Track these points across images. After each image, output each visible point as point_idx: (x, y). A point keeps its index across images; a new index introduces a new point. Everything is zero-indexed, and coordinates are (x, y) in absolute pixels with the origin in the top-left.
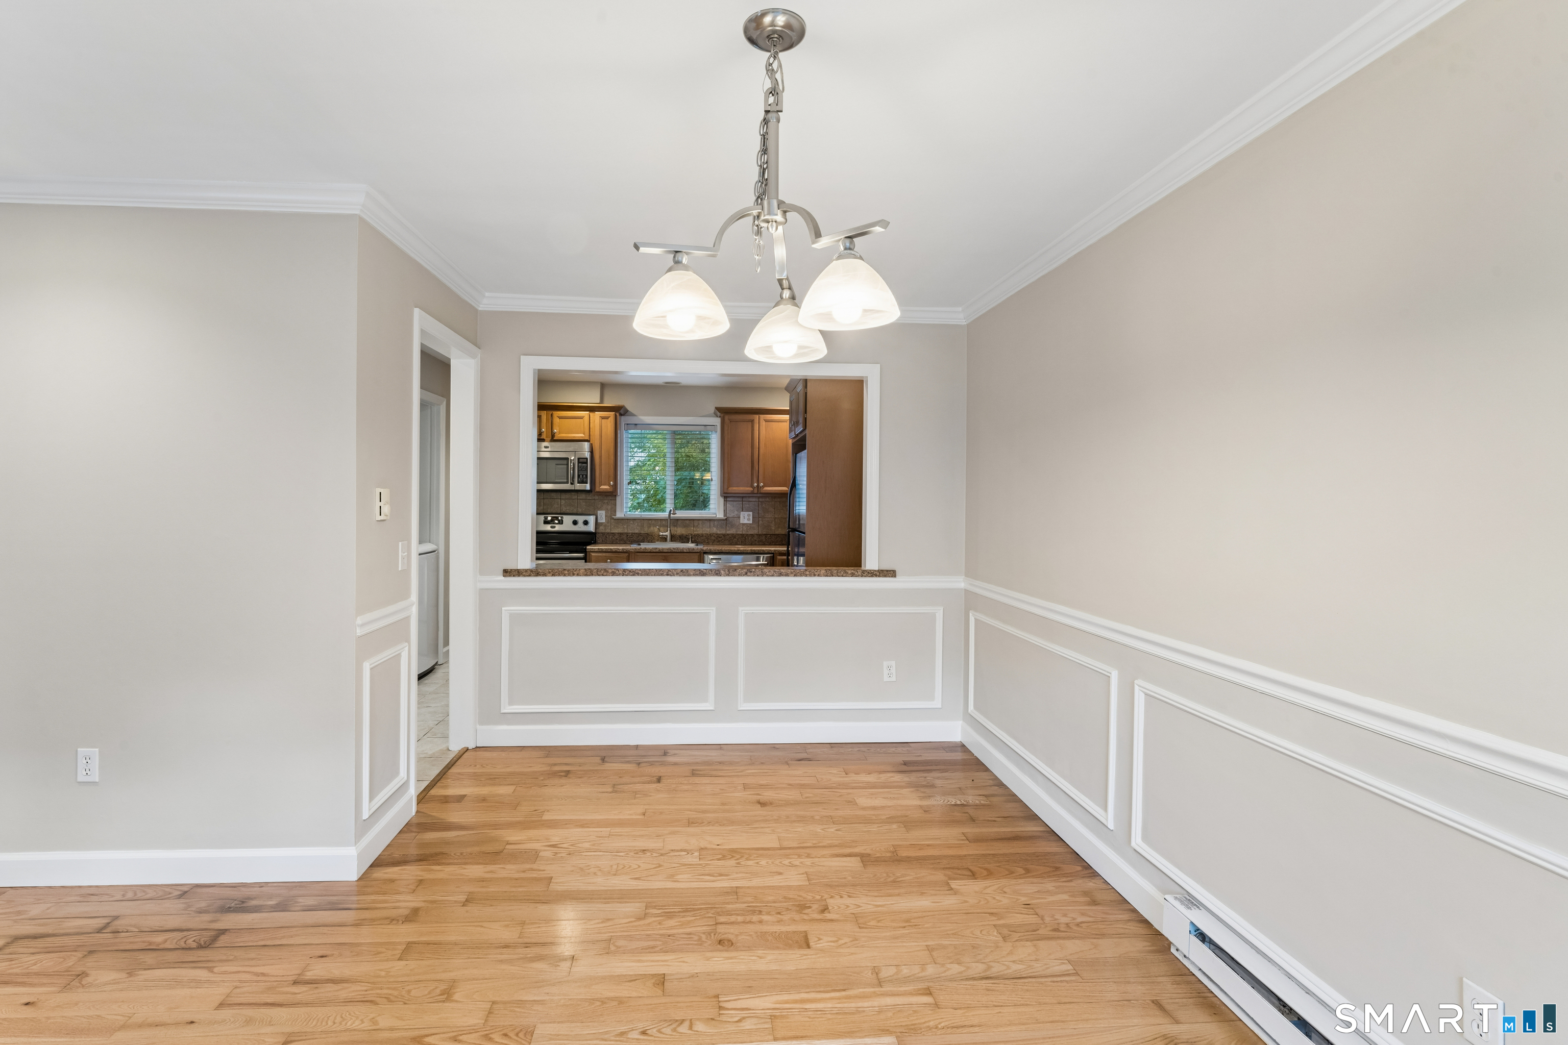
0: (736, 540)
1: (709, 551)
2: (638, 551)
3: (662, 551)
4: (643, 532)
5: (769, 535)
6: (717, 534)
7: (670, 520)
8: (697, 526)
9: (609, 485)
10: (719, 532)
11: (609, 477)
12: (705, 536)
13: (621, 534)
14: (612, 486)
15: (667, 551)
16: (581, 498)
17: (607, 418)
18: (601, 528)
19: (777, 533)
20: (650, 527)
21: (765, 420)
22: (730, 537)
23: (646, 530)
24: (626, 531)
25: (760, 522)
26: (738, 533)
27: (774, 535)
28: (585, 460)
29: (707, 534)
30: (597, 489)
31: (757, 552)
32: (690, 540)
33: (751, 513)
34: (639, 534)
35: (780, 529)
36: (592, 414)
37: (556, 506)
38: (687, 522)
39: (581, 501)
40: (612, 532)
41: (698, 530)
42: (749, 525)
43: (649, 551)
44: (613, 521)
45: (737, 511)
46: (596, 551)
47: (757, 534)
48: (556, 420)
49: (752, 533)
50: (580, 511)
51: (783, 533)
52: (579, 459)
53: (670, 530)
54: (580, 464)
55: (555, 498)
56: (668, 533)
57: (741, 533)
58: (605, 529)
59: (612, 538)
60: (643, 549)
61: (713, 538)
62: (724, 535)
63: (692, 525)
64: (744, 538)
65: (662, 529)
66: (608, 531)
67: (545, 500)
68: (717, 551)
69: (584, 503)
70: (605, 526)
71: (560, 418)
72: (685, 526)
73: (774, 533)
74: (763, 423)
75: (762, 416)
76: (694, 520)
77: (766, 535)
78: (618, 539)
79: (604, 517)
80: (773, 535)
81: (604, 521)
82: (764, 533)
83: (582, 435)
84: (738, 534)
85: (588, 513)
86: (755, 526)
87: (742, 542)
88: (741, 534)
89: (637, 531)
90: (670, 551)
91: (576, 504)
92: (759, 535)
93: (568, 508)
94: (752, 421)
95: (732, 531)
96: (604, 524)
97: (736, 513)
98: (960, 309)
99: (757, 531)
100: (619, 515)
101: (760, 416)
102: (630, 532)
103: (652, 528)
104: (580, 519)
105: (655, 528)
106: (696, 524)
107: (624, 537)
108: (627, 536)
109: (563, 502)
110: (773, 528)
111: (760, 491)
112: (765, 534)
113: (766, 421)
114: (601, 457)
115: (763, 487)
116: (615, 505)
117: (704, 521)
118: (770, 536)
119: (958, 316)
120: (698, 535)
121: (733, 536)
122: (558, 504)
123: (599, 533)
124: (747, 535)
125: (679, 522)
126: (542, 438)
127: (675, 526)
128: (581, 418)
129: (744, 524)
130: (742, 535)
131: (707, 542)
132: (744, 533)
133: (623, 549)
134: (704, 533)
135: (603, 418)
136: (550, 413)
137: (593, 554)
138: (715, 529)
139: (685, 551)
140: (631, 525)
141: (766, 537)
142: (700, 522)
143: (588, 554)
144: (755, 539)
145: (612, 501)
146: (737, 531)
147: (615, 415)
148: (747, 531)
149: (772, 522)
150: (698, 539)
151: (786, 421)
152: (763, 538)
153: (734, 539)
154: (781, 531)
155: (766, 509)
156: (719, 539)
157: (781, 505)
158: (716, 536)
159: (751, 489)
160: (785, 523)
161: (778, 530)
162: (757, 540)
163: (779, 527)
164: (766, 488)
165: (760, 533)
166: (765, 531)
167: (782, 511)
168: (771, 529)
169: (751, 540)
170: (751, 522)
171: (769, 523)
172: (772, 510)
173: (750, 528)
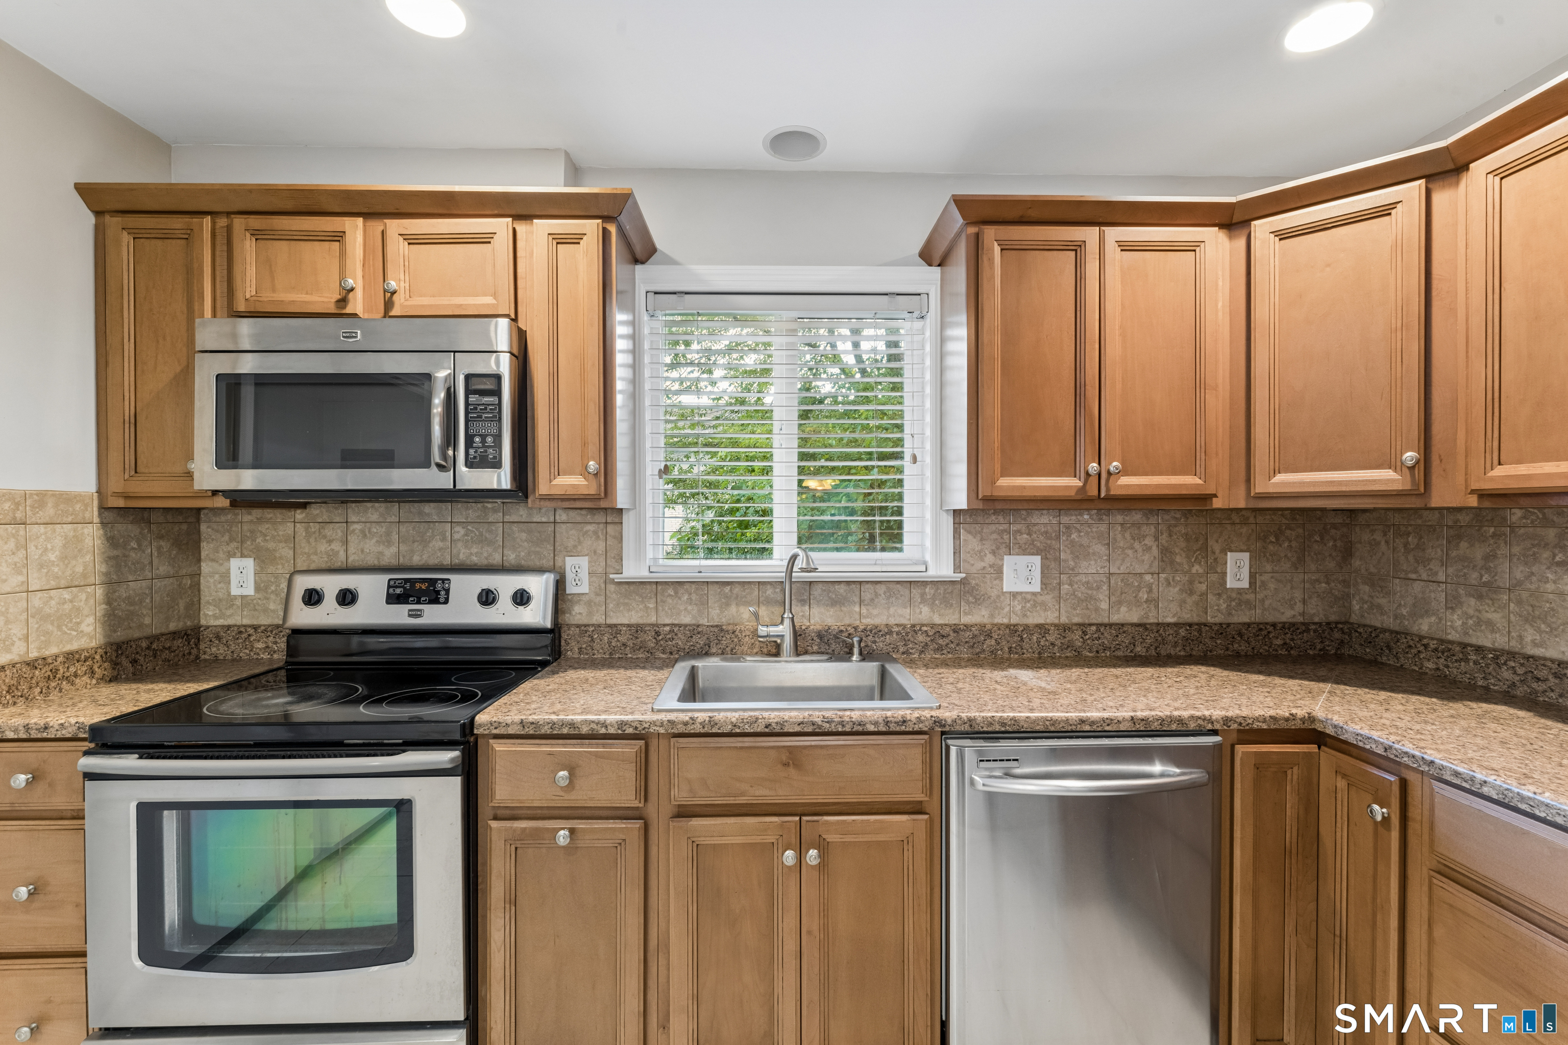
0: (993, 642)
1: (967, 728)
2: (681, 729)
3: (778, 729)
4: (704, 622)
5: (1094, 628)
6: (933, 626)
7: (791, 582)
8: (872, 600)
9: (585, 472)
10: (937, 620)
11: (585, 444)
12: (898, 633)
13: (637, 629)
14: (596, 475)
15: (797, 729)
16: (514, 518)
17: (575, 239)
18: (577, 609)
19: (1115, 618)
20: (728, 605)
21: (1121, 244)
22: (975, 636)
23: (715, 615)
24: (653, 619)
25: (1066, 587)
26: (998, 620)
27: (1110, 625)
28: (489, 385)
29: (904, 626)
30: (543, 488)
31: (1156, 726)
32: (856, 650)
33: (1037, 560)
34: (695, 630)
35: (1123, 609)
36: (521, 228)
37: (437, 544)
38: (842, 589)
39: (515, 528)
40: (609, 621)
41: (875, 612)
42: (1029, 597)
43: (727, 729)
44: (611, 587)
45: (993, 553)
46: (511, 731)
47: (1056, 625)
48: (398, 248)
49: (1041, 621)
50: (511, 557)
51: (1135, 620)
52: (468, 377)
53: (792, 619)
54: (473, 399)
55: (436, 518)
56: (784, 629)
57: (1006, 621)
58: (590, 614)
59: (610, 643)
60: (703, 724)
61: (921, 638)
62: (956, 629)
63: (857, 599)
64: (1016, 639)
65: (763, 612)
66: (598, 619)
67: (403, 528)
68: (997, 728)
69: (524, 536)
70: (589, 603)
71: (413, 240)
72: (836, 602)
73: (1106, 621)
74: (1114, 255)
75: (1114, 234)
76: (860, 583)
77: (1083, 627)
78: (630, 643)
79: (584, 575)
80: (1105, 625)
81: (584, 588)
82: (1076, 620)
83: (489, 300)
84: (999, 626)
85: (538, 563)
86: (1048, 598)
87: (1010, 648)
88: (1008, 626)
89: (686, 619)
90: (810, 729)
91: (500, 538)
92: (1065, 629)
93: (474, 550)
94: (1077, 249)
95: (978, 616)
96: (585, 598)
97: (990, 558)
99: (1057, 614)
100: (633, 570)
101: (1102, 228)
102: (667, 621)
103: (733, 609)
104: (505, 585)
105: (742, 609)
106: (867, 596)
107: (648, 638)
108: (658, 633)
109: (460, 531)
110: (1104, 605)
111: (1108, 489)
112: (1079, 625)
113: (1127, 248)
114: (554, 376)
115: (1119, 473)
116: (620, 539)
117: (891, 586)
118: (1098, 630)
120: (875, 631)
121: (986, 632)
122: (444, 539)
123: (569, 626)
124: (1026, 627)
125: (817, 591)
126: (348, 310)
127: (803, 602)
128: (484, 239)
129: (1014, 595)
130: (1012, 629)
131: (902, 650)
132: (1015, 620)
133: (622, 724)
134: (892, 621)
135: (561, 240)
136: (377, 226)
137: (499, 746)
138: (925, 610)
140: (669, 600)
141: (1085, 633)
142: (881, 589)
143: (480, 741)
144: (1051, 638)
145: (610, 528)
146: (992, 616)
147: (604, 229)
148: (1025, 615)
149: (1098, 588)
150: (875, 642)
151: (1191, 248)
152: (1076, 637)
153: (988, 642)
154: (1128, 615)
155: (1081, 545)
156: (941, 641)
157: (1127, 535)
158: (930, 633)
159: (1076, 482)
160: (1139, 588)
161: (1118, 611)
162: (1058, 643)
163: (1120, 603)
164: (1124, 480)
165: (1064, 620)
166: (1078, 615)
167: (1130, 552)
168: (1097, 609)
169: (1038, 642)
170: (1036, 587)
171: (1091, 589)
172: (1100, 548)
173: (1034, 606)
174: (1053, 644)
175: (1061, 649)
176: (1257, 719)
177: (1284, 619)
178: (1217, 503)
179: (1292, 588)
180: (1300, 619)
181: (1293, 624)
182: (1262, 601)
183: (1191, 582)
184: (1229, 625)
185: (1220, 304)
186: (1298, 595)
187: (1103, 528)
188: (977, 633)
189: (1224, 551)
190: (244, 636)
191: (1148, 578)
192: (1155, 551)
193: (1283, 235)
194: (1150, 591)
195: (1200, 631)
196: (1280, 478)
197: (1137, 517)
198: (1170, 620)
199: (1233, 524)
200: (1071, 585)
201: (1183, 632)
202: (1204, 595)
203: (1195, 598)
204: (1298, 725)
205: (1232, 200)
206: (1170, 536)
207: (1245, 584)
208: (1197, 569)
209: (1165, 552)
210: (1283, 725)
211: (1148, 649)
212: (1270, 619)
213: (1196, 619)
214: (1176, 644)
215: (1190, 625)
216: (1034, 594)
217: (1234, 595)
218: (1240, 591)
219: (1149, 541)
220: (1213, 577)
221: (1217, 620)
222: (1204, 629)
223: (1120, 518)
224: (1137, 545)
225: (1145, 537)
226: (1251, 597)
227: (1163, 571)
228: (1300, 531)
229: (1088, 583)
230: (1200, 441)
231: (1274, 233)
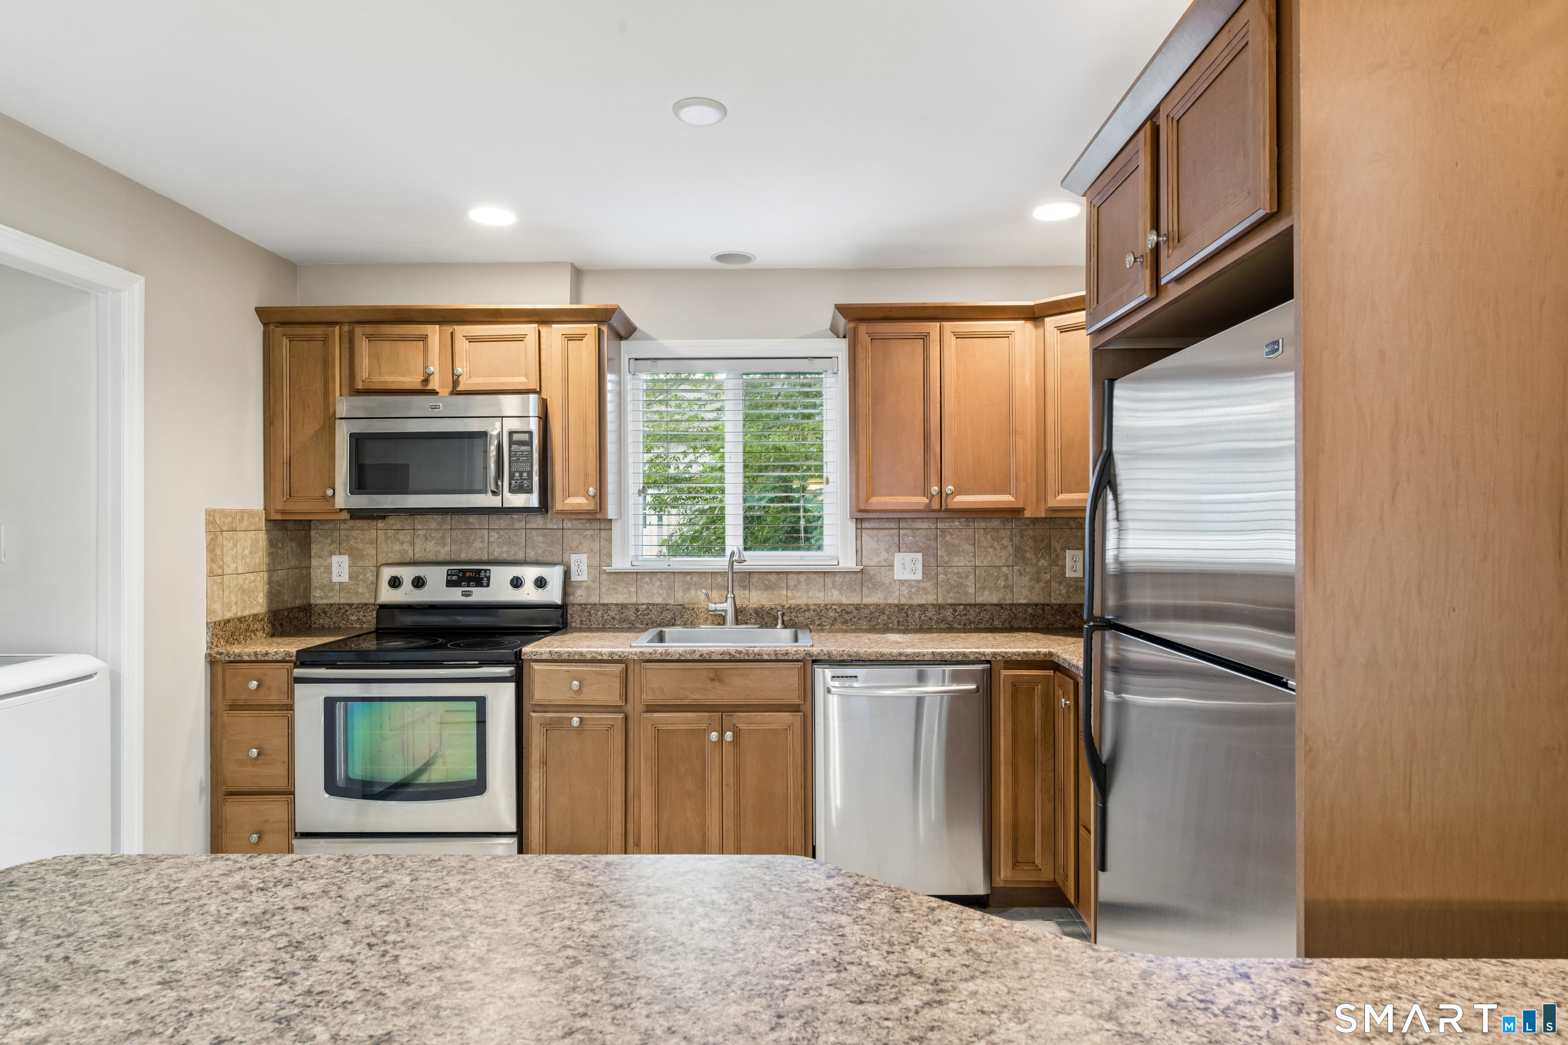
0: (886, 617)
1: (826, 657)
2: (648, 657)
3: (707, 657)
4: (672, 602)
5: (962, 607)
6: (840, 605)
7: (733, 573)
8: (796, 586)
9: (586, 494)
10: (845, 601)
11: (586, 476)
12: (814, 611)
13: (623, 607)
14: (594, 497)
15: (720, 657)
16: (534, 526)
17: (580, 338)
18: (579, 592)
19: (980, 600)
20: (689, 589)
21: (954, 333)
22: (872, 613)
23: (679, 597)
24: (634, 600)
25: (941, 577)
26: (891, 601)
27: (975, 605)
28: (525, 437)
29: (819, 605)
30: (559, 506)
31: (948, 657)
32: (780, 621)
33: (919, 556)
34: (664, 607)
35: (986, 593)
36: (544, 330)
37: (478, 544)
38: (773, 578)
39: (534, 533)
40: (602, 602)
41: (798, 595)
42: (914, 584)
43: (676, 657)
44: (604, 576)
45: (887, 550)
46: (544, 657)
47: (933, 605)
48: (462, 345)
49: (923, 602)
50: (531, 555)
51: (995, 601)
52: (511, 433)
53: (734, 598)
54: (514, 447)
55: (477, 526)
56: (728, 606)
57: (896, 602)
58: (588, 596)
59: (602, 617)
60: (661, 654)
61: (832, 614)
62: (858, 607)
63: (784, 585)
64: (903, 615)
65: (715, 594)
66: (594, 599)
67: (454, 534)
68: (846, 658)
69: (540, 539)
70: (588, 588)
71: (472, 340)
72: (770, 587)
73: (973, 602)
74: (950, 341)
75: (949, 326)
76: (787, 573)
77: (954, 606)
78: (617, 617)
79: (584, 567)
80: (971, 605)
81: (584, 577)
82: (950, 601)
83: (522, 379)
84: (890, 605)
85: (550, 559)
86: (928, 585)
87: (898, 622)
88: (897, 605)
89: (659, 600)
90: (728, 658)
91: (523, 541)
92: (939, 607)
93: (505, 549)
94: (925, 337)
95: (875, 598)
96: (584, 585)
97: (884, 555)
99: (935, 597)
100: (619, 563)
101: (944, 324)
102: (645, 601)
103: (693, 593)
104: (529, 574)
105: (699, 592)
106: (792, 583)
107: (631, 613)
108: (637, 610)
109: (494, 536)
110: (971, 590)
111: (947, 504)
112: (951, 605)
113: (959, 336)
114: (566, 430)
115: (954, 494)
116: (610, 541)
117: (811, 575)
118: (965, 609)
120: (797, 609)
121: (880, 609)
122: (483, 541)
123: (573, 605)
124: (913, 606)
125: (755, 579)
126: (430, 387)
127: (744, 587)
128: (520, 339)
129: (902, 582)
130: (900, 607)
131: (817, 623)
132: (903, 601)
133: (611, 654)
134: (811, 602)
135: (570, 338)
136: (448, 329)
137: (537, 667)
138: (836, 593)
139: (766, 657)
140: (646, 586)
141: (955, 611)
142: (803, 578)
143: (525, 665)
144: (929, 614)
145: (603, 533)
146: (886, 598)
147: (599, 329)
148: (911, 598)
149: (967, 577)
150: (797, 617)
151: (1006, 335)
152: (948, 613)
153: (882, 617)
154: (988, 597)
155: (954, 545)
156: (846, 617)
157: (989, 537)
158: (838, 610)
159: (925, 500)
160: (998, 577)
161: (982, 595)
162: (935, 618)
163: (983, 588)
164: (960, 498)
165: (941, 601)
166: (951, 597)
167: (991, 550)
168: (966, 593)
169: (920, 616)
170: (919, 576)
171: (961, 578)
172: (968, 547)
173: (918, 590)
174: (931, 617)
175: (937, 623)
176: (1014, 654)
178: (1028, 514)
183: (1038, 573)
184: (1066, 605)
185: (1028, 375)
187: (970, 532)
188: (873, 610)
189: (1064, 549)
190: (342, 611)
191: (1005, 569)
192: (1010, 549)
193: (1063, 330)
194: (1007, 579)
195: (1043, 610)
196: (1062, 496)
197: (996, 523)
198: (1022, 601)
199: (1071, 528)
200: (946, 574)
201: (1030, 610)
202: (1048, 582)
203: (1042, 585)
204: (1042, 658)
205: (1031, 303)
206: (1022, 538)
207: (1080, 574)
208: (1042, 563)
209: (1018, 550)
210: (1032, 658)
211: (1003, 623)
213: (1042, 601)
214: (1025, 620)
215: (1036, 605)
216: (917, 581)
217: (1072, 583)
218: (1076, 580)
219: (1005, 542)
220: (1055, 569)
221: (1059, 602)
222: (1047, 608)
223: (983, 524)
224: (996, 545)
225: (1002, 538)
227: (1017, 564)
229: (958, 573)
230: (1013, 470)
231: (1057, 327)
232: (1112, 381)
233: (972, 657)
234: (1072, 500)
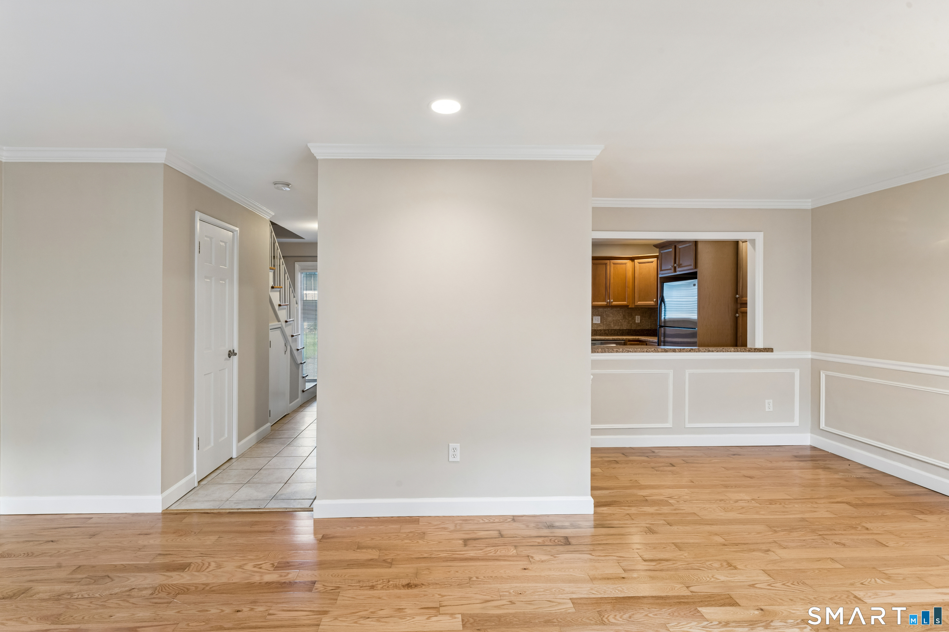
27: (613, 330)
33: (599, 317)
49: (600, 329)
64: (596, 332)
74: (612, 265)
75: (611, 262)
77: (608, 330)
82: (607, 329)
86: (602, 324)
88: (594, 330)
92: (605, 330)
94: (606, 264)
98: (810, 200)
99: (603, 328)
110: (612, 326)
111: (611, 304)
113: (614, 264)
115: (613, 302)
118: (611, 330)
119: (808, 204)
124: (597, 330)
129: (595, 324)
132: (595, 329)
141: (608, 331)
144: (602, 332)
148: (597, 328)
149: (611, 322)
151: (625, 264)
152: (607, 332)
154: (617, 328)
155: (608, 314)
157: (617, 312)
159: (605, 303)
160: (619, 323)
161: (615, 327)
162: (603, 333)
163: (615, 325)
164: (614, 303)
165: (605, 329)
167: (617, 316)
168: (611, 327)
169: (600, 333)
170: (599, 322)
172: (611, 315)
173: (599, 326)
174: (602, 333)
175: (604, 334)
176: (631, 338)
177: (647, 328)
178: (630, 307)
179: (648, 322)
180: (650, 328)
181: (648, 329)
182: (643, 325)
183: (629, 321)
184: (636, 330)
185: (630, 273)
186: (649, 324)
187: (612, 311)
189: (635, 316)
191: (621, 320)
192: (622, 316)
193: (639, 263)
194: (621, 323)
195: (630, 331)
196: (639, 302)
197: (619, 309)
198: (625, 329)
199: (637, 310)
200: (606, 322)
201: (627, 331)
202: (631, 324)
203: (630, 324)
204: (637, 339)
205: (632, 256)
206: (625, 313)
207: (639, 322)
208: (630, 319)
209: (624, 316)
210: (635, 339)
211: (620, 334)
212: (644, 328)
213: (630, 329)
214: (626, 333)
215: (629, 330)
216: (599, 324)
217: (637, 324)
218: (638, 323)
219: (621, 314)
220: (633, 321)
221: (634, 329)
222: (631, 330)
223: (615, 309)
224: (618, 314)
225: (620, 313)
226: (640, 324)
227: (624, 319)
228: (650, 312)
229: (609, 321)
230: (627, 296)
231: (638, 263)
232: (663, 283)
233: (621, 339)
234: (642, 303)
